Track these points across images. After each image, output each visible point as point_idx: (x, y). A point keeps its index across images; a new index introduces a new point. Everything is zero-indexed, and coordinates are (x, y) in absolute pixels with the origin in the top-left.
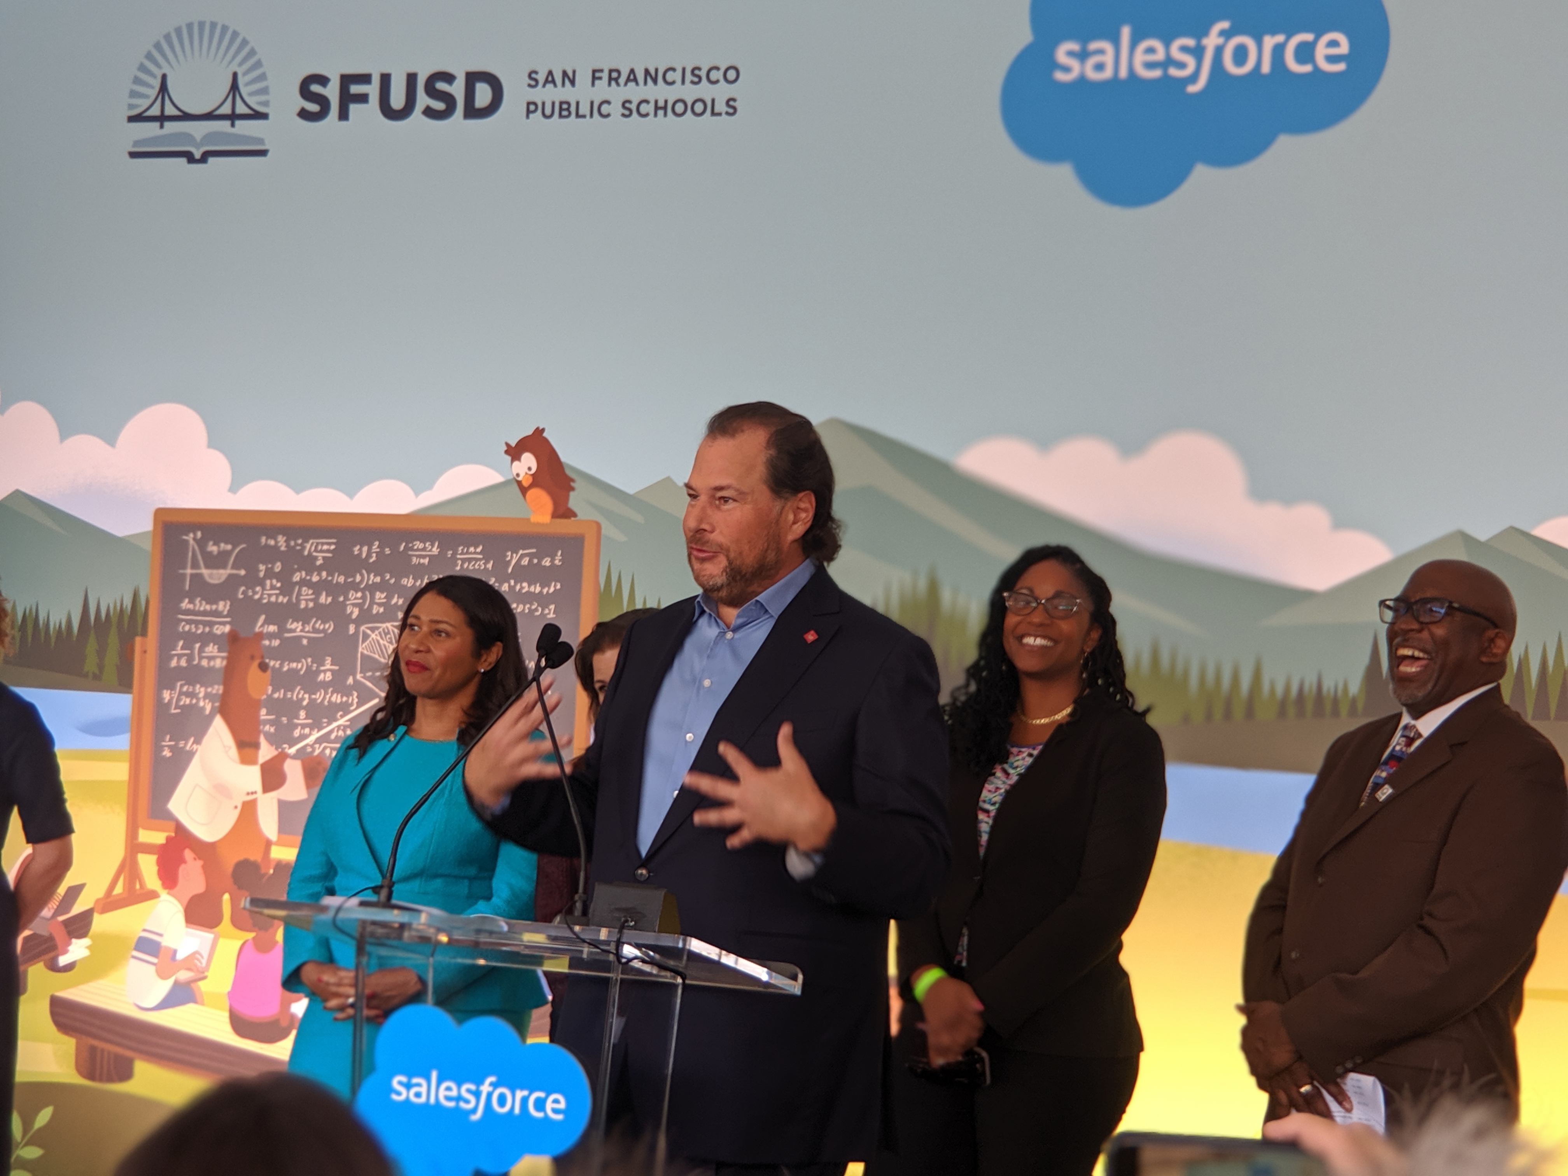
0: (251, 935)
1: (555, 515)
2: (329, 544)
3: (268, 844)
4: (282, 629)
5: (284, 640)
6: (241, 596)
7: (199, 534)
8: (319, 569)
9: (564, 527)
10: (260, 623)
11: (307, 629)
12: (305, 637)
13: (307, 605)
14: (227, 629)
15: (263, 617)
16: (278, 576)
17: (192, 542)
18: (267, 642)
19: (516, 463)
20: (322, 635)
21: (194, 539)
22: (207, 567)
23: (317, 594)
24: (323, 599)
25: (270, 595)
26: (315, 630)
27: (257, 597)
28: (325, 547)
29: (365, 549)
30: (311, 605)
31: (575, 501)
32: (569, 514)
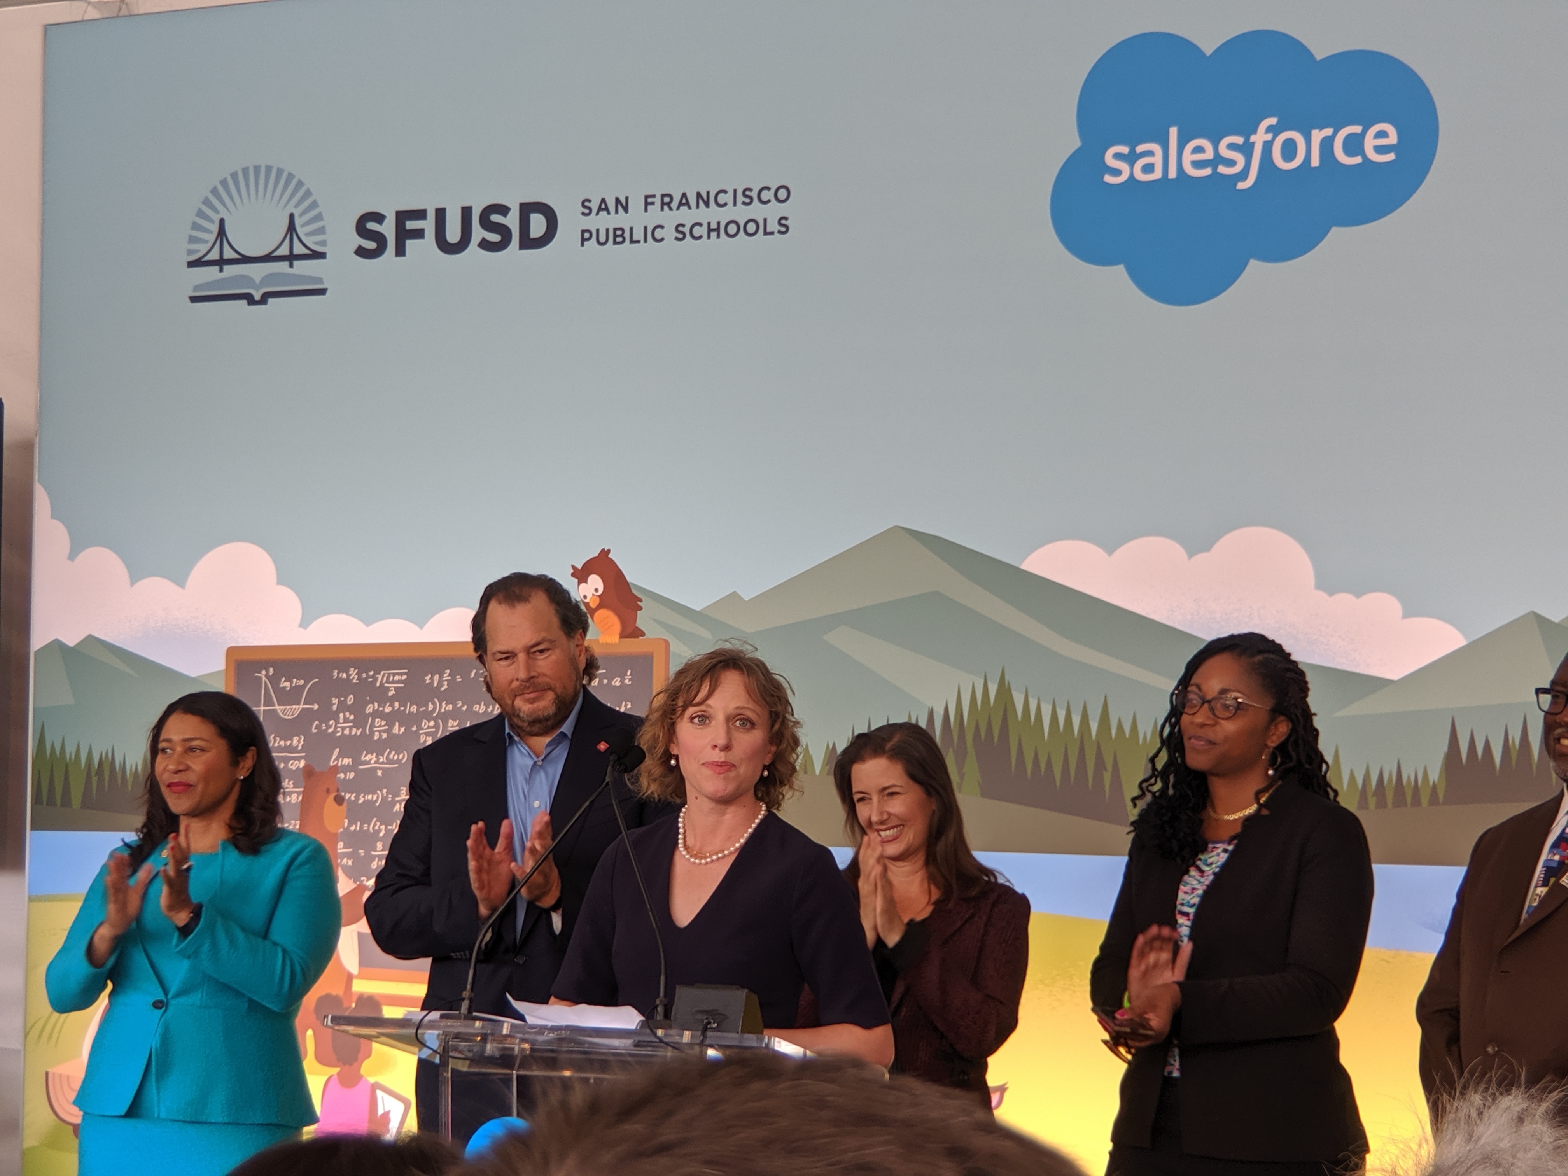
0: (335, 1071)
1: (623, 636)
2: (401, 674)
3: (350, 977)
4: (357, 762)
5: (358, 773)
6: (315, 731)
7: (271, 671)
8: (392, 700)
9: (633, 646)
10: (334, 757)
11: (381, 761)
12: (380, 769)
13: (380, 736)
14: (302, 764)
15: (337, 750)
16: (350, 709)
17: (264, 679)
18: (342, 776)
19: (583, 585)
20: (396, 765)
21: (266, 676)
22: (279, 705)
23: (390, 725)
24: (396, 730)
25: (343, 729)
26: (390, 761)
27: (330, 731)
28: (397, 678)
29: (437, 677)
30: (385, 736)
31: (642, 620)
32: (637, 633)
